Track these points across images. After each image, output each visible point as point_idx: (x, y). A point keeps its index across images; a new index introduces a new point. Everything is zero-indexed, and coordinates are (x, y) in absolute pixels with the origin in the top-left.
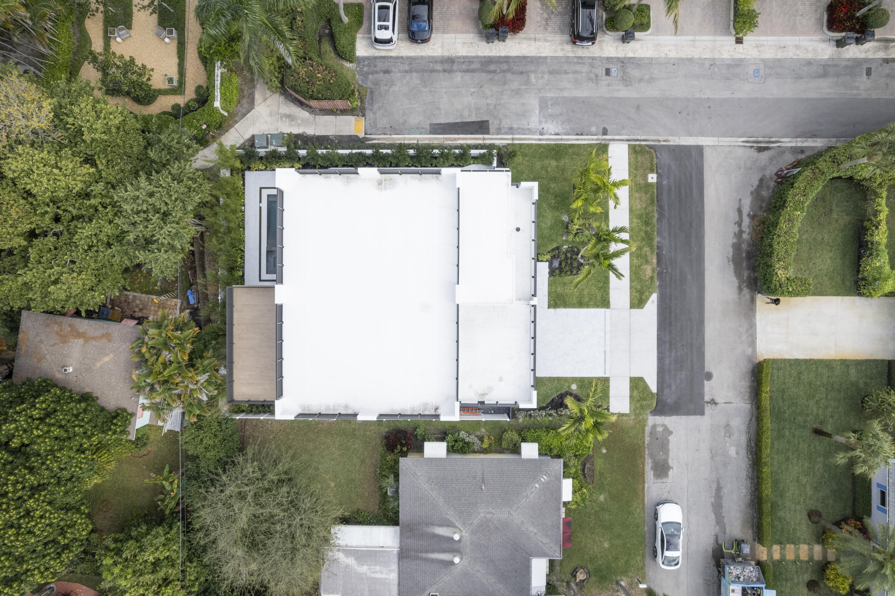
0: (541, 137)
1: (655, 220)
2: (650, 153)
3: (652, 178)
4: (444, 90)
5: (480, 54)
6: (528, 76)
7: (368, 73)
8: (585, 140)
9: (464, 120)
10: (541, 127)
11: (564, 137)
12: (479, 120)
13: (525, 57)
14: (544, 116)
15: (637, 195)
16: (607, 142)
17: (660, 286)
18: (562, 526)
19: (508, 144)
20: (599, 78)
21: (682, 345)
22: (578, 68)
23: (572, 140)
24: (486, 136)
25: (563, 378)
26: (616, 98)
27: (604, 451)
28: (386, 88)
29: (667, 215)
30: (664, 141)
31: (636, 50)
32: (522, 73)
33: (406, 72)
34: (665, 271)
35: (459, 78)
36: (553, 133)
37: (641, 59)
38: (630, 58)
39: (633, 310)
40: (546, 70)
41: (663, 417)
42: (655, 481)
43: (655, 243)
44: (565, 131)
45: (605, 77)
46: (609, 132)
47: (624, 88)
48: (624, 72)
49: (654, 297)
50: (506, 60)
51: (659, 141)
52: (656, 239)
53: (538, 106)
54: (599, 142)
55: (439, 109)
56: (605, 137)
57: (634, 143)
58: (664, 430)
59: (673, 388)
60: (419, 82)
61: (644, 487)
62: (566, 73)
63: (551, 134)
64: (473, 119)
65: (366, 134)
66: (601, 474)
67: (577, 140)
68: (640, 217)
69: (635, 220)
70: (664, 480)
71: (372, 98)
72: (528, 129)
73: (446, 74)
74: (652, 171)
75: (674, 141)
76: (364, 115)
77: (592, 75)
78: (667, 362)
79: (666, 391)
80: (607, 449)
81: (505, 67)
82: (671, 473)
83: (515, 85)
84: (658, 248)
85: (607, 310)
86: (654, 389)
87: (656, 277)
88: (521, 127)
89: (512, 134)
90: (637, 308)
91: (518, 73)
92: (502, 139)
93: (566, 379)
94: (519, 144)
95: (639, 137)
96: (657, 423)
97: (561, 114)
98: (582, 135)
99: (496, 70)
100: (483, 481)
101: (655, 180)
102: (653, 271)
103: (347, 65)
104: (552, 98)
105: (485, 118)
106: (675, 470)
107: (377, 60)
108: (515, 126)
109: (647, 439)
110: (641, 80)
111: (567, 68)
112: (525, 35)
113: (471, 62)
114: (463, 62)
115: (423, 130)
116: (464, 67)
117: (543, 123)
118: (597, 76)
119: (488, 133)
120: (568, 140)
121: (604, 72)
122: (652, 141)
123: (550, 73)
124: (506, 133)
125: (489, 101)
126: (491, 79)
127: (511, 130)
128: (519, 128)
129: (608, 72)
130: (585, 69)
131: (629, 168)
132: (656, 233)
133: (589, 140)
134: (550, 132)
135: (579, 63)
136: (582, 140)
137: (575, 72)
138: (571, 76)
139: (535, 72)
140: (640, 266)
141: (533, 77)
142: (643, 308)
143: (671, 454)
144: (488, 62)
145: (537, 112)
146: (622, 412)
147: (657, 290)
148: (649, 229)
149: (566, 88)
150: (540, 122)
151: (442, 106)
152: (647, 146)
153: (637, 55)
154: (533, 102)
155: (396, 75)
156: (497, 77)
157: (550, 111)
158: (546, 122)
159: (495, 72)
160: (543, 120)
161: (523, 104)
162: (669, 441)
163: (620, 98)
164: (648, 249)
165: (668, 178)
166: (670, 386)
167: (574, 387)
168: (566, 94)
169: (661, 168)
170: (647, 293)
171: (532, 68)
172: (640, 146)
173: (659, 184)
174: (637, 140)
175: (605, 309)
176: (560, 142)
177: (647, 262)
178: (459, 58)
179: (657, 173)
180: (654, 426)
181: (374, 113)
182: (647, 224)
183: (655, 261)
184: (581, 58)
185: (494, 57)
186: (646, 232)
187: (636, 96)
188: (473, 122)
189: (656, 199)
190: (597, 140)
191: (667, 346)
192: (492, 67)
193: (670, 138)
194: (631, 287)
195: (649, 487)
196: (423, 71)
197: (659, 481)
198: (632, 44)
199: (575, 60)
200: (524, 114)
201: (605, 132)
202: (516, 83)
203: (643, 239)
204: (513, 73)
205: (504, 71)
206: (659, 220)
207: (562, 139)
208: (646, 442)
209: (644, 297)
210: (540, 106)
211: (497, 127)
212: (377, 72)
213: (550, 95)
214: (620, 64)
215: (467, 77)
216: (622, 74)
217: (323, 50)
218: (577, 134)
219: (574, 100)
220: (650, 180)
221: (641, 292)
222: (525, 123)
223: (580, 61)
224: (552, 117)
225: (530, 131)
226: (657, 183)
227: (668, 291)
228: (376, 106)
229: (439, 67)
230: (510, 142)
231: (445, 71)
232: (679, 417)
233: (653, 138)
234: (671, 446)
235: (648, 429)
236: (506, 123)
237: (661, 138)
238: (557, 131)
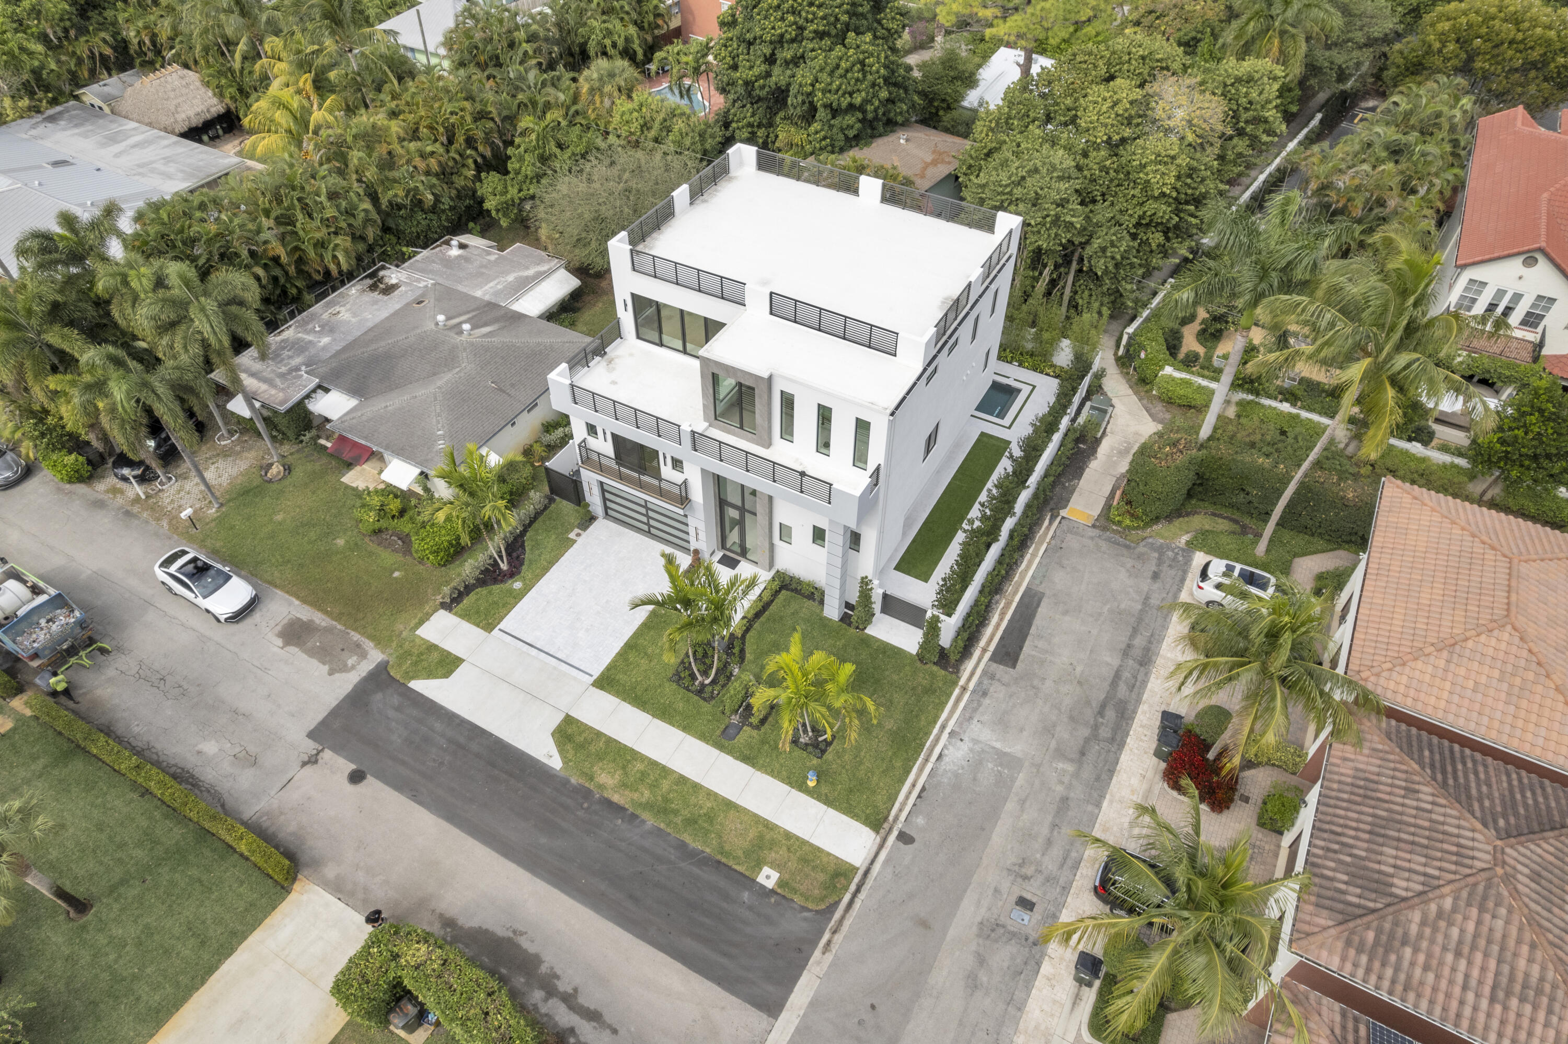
0: (948, 730)
1: (687, 838)
2: (822, 899)
3: (768, 877)
4: (1095, 632)
5: (1143, 708)
6: (1072, 760)
7: (1161, 554)
8: (907, 797)
9: (1029, 638)
10: (966, 739)
11: (929, 766)
12: (1022, 657)
13: (1111, 772)
14: (983, 751)
15: (752, 834)
16: (882, 831)
17: (565, 782)
18: (363, 442)
19: (959, 678)
20: (1019, 880)
21: (442, 763)
22: (1056, 852)
23: (918, 776)
24: (988, 655)
25: (543, 575)
26: (965, 891)
27: (396, 574)
28: (1129, 565)
29: (682, 865)
30: (829, 942)
31: (1053, 987)
32: (1083, 753)
33: (1147, 598)
34: (586, 805)
35: (1108, 659)
36: (946, 752)
37: (1029, 986)
38: (1039, 964)
39: (561, 716)
40: (1072, 795)
41: (364, 674)
42: (290, 616)
43: (645, 815)
44: (940, 771)
45: (1017, 892)
46: (900, 844)
47: (979, 919)
48: (1014, 935)
49: (556, 763)
50: (1118, 739)
51: (834, 932)
52: (650, 820)
53: (1007, 750)
54: (891, 818)
55: (1066, 613)
56: (895, 833)
57: (856, 880)
58: (346, 665)
59: (391, 713)
60: (1123, 606)
61: (298, 598)
62: (1054, 826)
63: (945, 747)
64: (1027, 649)
65: (1063, 518)
66: (371, 554)
67: (914, 785)
68: (710, 818)
69: (709, 805)
70: (279, 628)
71: (1118, 544)
72: (971, 718)
73: (1123, 646)
74: (781, 883)
75: (818, 963)
76: (1094, 526)
77: (1029, 870)
78: (438, 726)
79: (396, 700)
80: (396, 578)
81: (1105, 732)
82: (279, 642)
83: (1063, 732)
84: (634, 816)
85: (592, 680)
86: (419, 685)
87: (587, 785)
88: (981, 709)
89: (974, 692)
90: (559, 726)
91: (1084, 747)
92: (972, 674)
93: (538, 577)
94: (951, 694)
95: (862, 896)
96: (365, 662)
97: (975, 779)
98: (919, 796)
99: (1102, 717)
100: (500, 390)
101: (761, 879)
102: (601, 787)
103: (1185, 538)
104: (1013, 780)
105: (1020, 665)
106: (276, 649)
107: (1180, 573)
108: (987, 701)
109: (355, 636)
110: (981, 961)
111: (1063, 831)
112: (1157, 792)
113: (1132, 688)
114: (1135, 677)
115: (1037, 582)
116: (1126, 675)
117: (971, 745)
118: (1026, 878)
119: (993, 658)
120: (921, 770)
121: (1028, 896)
122: (843, 918)
123: (1065, 800)
124: (980, 683)
125: (1049, 683)
126: (1088, 703)
127: (981, 692)
128: (980, 705)
129: (1025, 904)
130: (1050, 864)
131: (811, 845)
132: (662, 826)
133: (904, 804)
134: (950, 747)
135: (1065, 859)
136: (910, 793)
137: (1049, 842)
138: (1045, 831)
139: (1076, 775)
140: (624, 768)
141: (1070, 768)
142: (553, 735)
143: (305, 656)
144: (1123, 714)
145: (998, 745)
146: (426, 624)
147: (563, 774)
148: (678, 820)
149: (1023, 811)
150: (975, 741)
151: (1067, 618)
152: (837, 903)
153: (1040, 981)
154: (1017, 747)
155: (1145, 585)
156: (1089, 714)
157: (990, 765)
158: (971, 750)
159: (1101, 713)
160: (977, 748)
161: (1022, 730)
162: (324, 664)
163: (960, 898)
164: (644, 800)
165: (750, 908)
166: (398, 709)
167: (518, 585)
168: (1011, 806)
169: (777, 904)
170: (570, 756)
171: (1087, 773)
172: (846, 889)
173: (749, 882)
174: (858, 890)
175: (595, 677)
176: (922, 756)
177: (624, 785)
178: (1147, 674)
179: (773, 891)
180: (363, 655)
181: (1092, 538)
182: (691, 822)
183: (616, 798)
184: (1076, 866)
185: (1129, 726)
186: (676, 812)
187: (952, 933)
188: (1021, 648)
189: (724, 860)
190: (896, 818)
191: (462, 740)
192: (1110, 714)
193: (829, 957)
194: (599, 734)
195: (290, 604)
196: (1140, 620)
197: (285, 621)
198: (1068, 983)
199: (1074, 854)
200: (1002, 723)
201: (905, 838)
202: (1066, 736)
203: (666, 800)
204: (1087, 740)
205: (1096, 727)
206: (682, 846)
207: (927, 760)
208: (353, 633)
209: (569, 747)
210: (1005, 754)
211: (998, 676)
212: (1159, 565)
213: (1021, 779)
214: (1033, 936)
215: (1108, 673)
216: (1012, 929)
217: (1220, 520)
218: (923, 789)
219: (993, 814)
220: (766, 870)
221: (581, 747)
222: (985, 718)
223: (1069, 863)
224: (976, 763)
225: (967, 718)
226: (754, 881)
227: (549, 790)
228: (1104, 545)
229: (1139, 642)
230: (962, 682)
231: (1129, 646)
232: (341, 697)
233: (847, 923)
234: (314, 662)
235: (368, 644)
236: (998, 691)
237: (838, 938)
238: (946, 759)
